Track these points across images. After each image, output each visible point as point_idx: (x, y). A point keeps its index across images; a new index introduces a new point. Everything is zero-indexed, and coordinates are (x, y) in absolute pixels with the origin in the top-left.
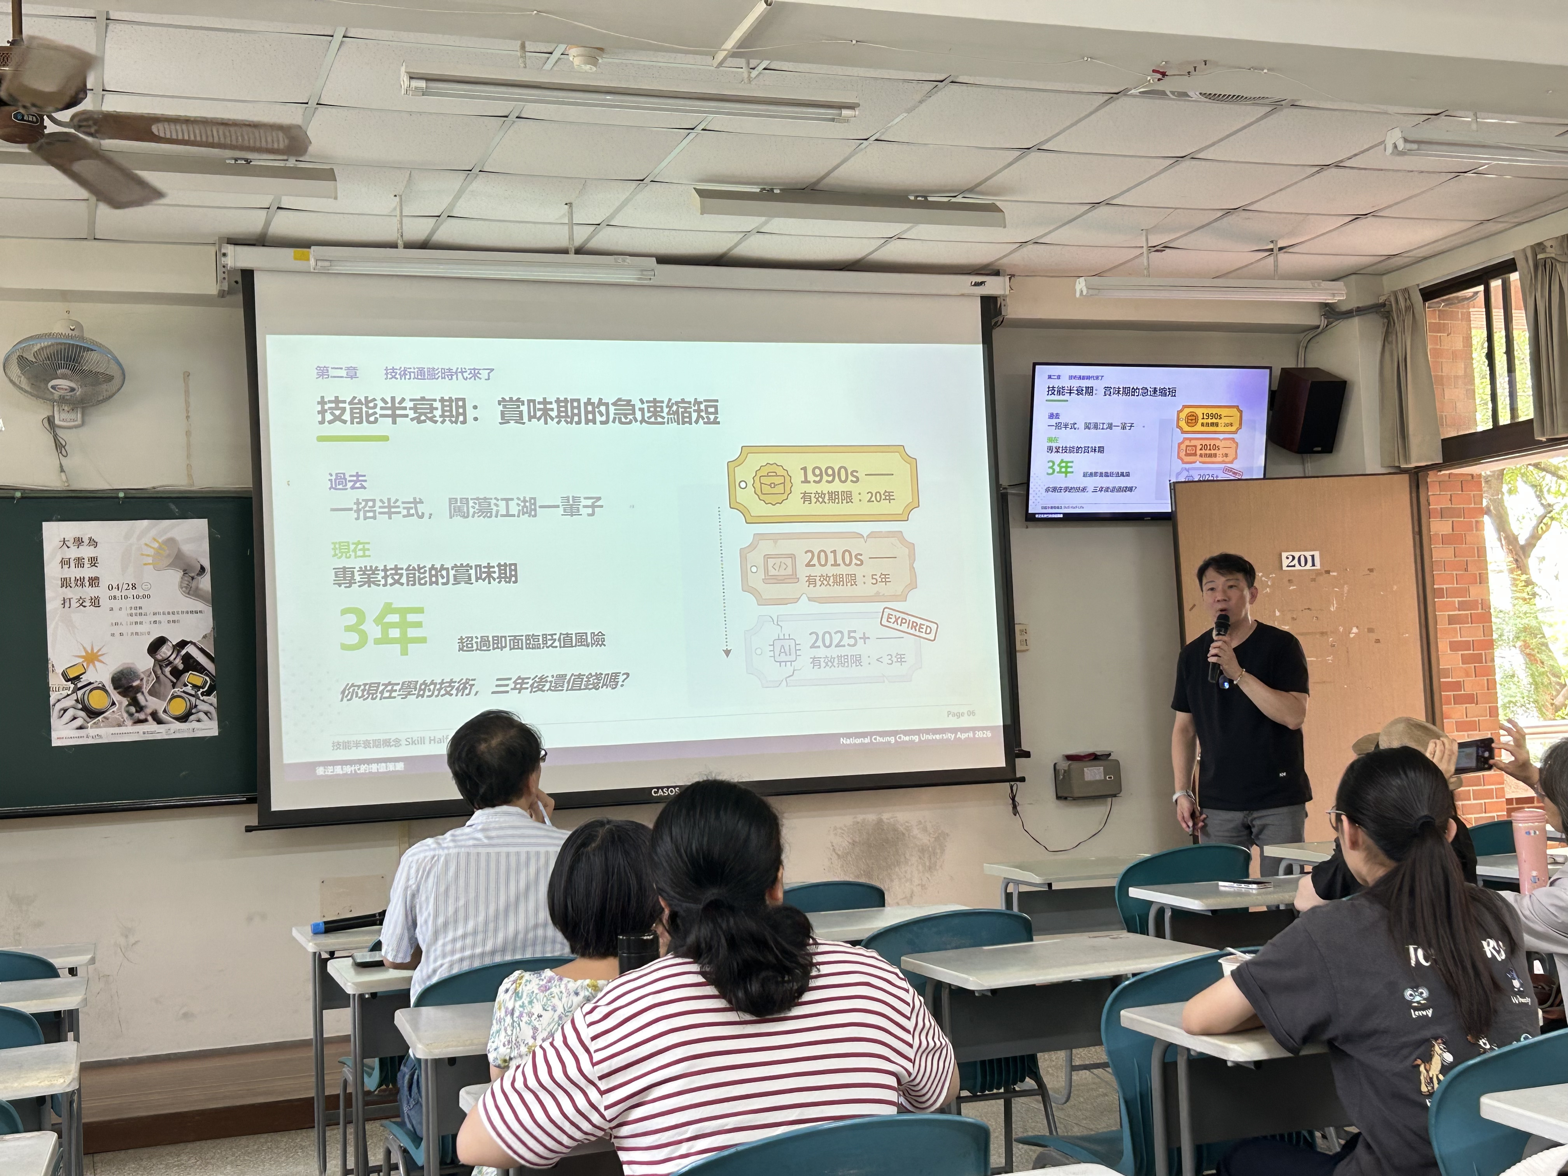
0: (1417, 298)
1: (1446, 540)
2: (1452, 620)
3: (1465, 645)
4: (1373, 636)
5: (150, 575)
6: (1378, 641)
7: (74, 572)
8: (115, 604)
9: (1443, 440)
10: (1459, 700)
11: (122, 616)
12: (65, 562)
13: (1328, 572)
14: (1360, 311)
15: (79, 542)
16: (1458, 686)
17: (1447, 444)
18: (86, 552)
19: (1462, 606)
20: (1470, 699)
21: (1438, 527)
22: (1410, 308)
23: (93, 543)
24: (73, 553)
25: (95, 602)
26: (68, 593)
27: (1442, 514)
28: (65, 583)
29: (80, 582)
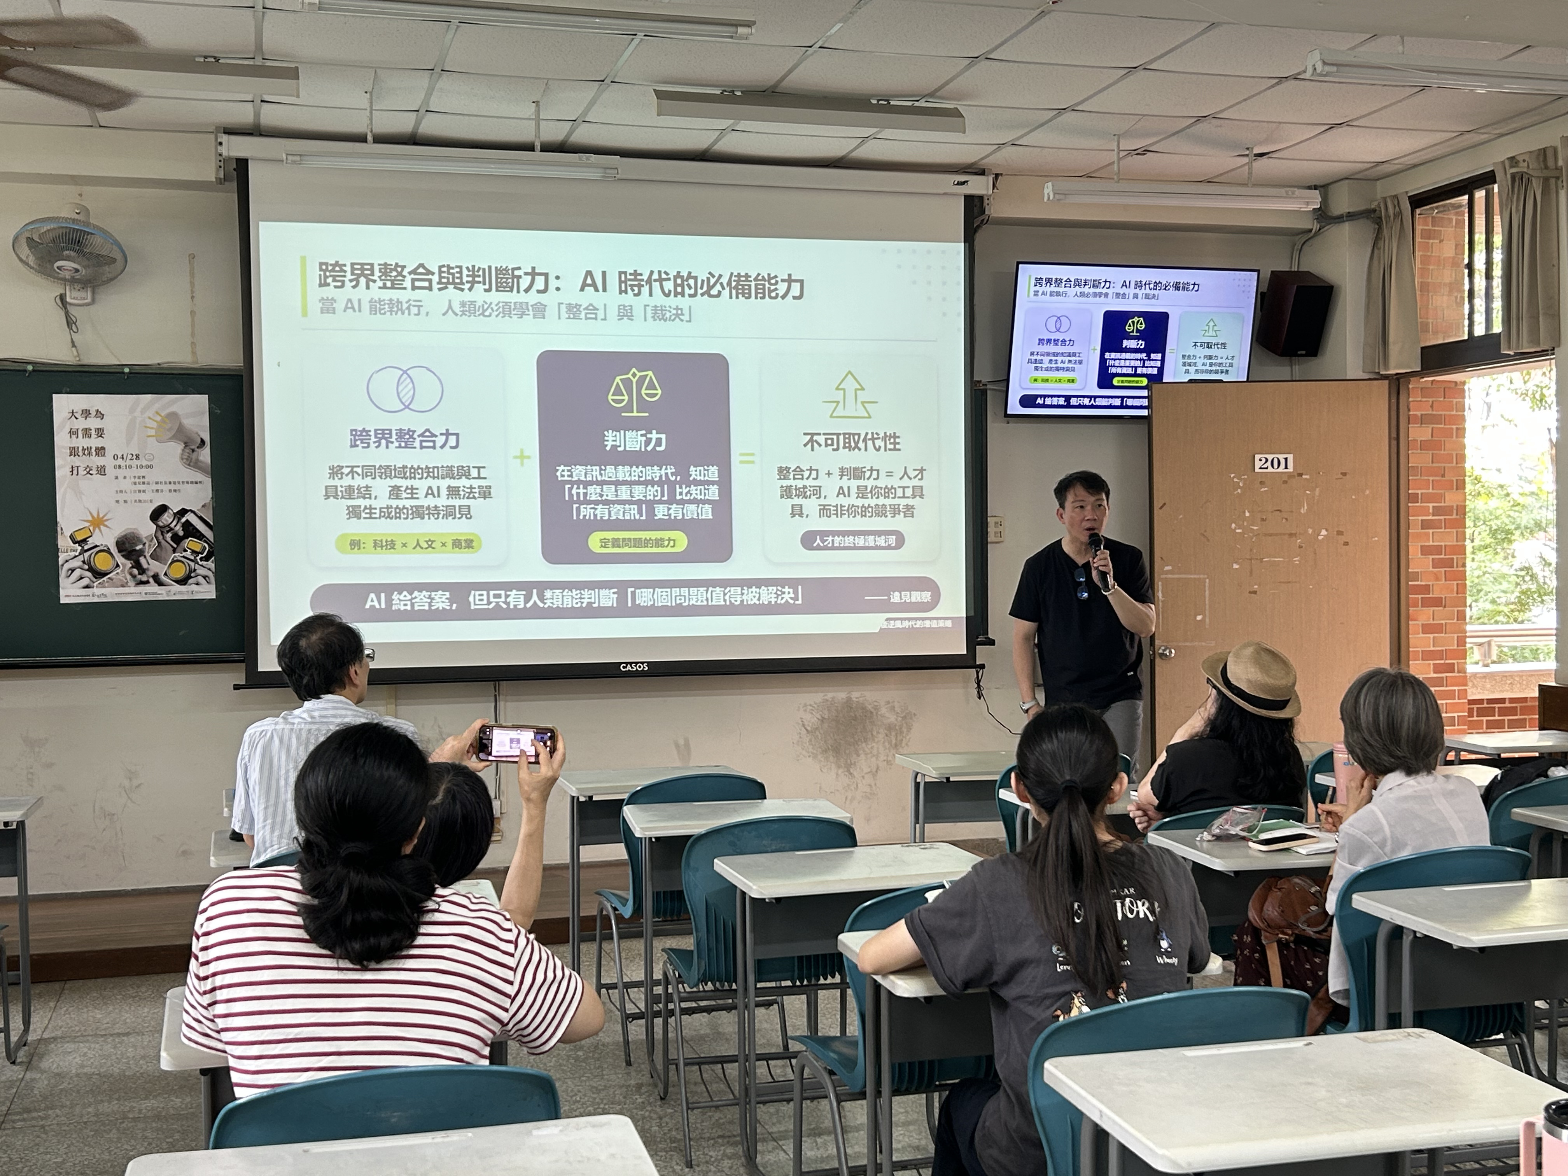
0: (1406, 206)
1: (1425, 446)
2: (1425, 525)
3: (1438, 550)
4: (1342, 539)
5: (153, 447)
6: (1346, 544)
7: (82, 442)
8: (120, 473)
9: (1422, 348)
10: (1427, 603)
11: (126, 485)
12: (73, 433)
13: (1300, 475)
14: (1351, 216)
15: (86, 413)
16: (1426, 589)
17: (1426, 351)
18: (93, 423)
19: (1437, 511)
20: (1438, 602)
21: (1418, 433)
22: (1399, 214)
23: (100, 415)
24: (81, 424)
25: (102, 471)
26: (75, 461)
27: (1423, 420)
28: (73, 452)
29: (87, 451)
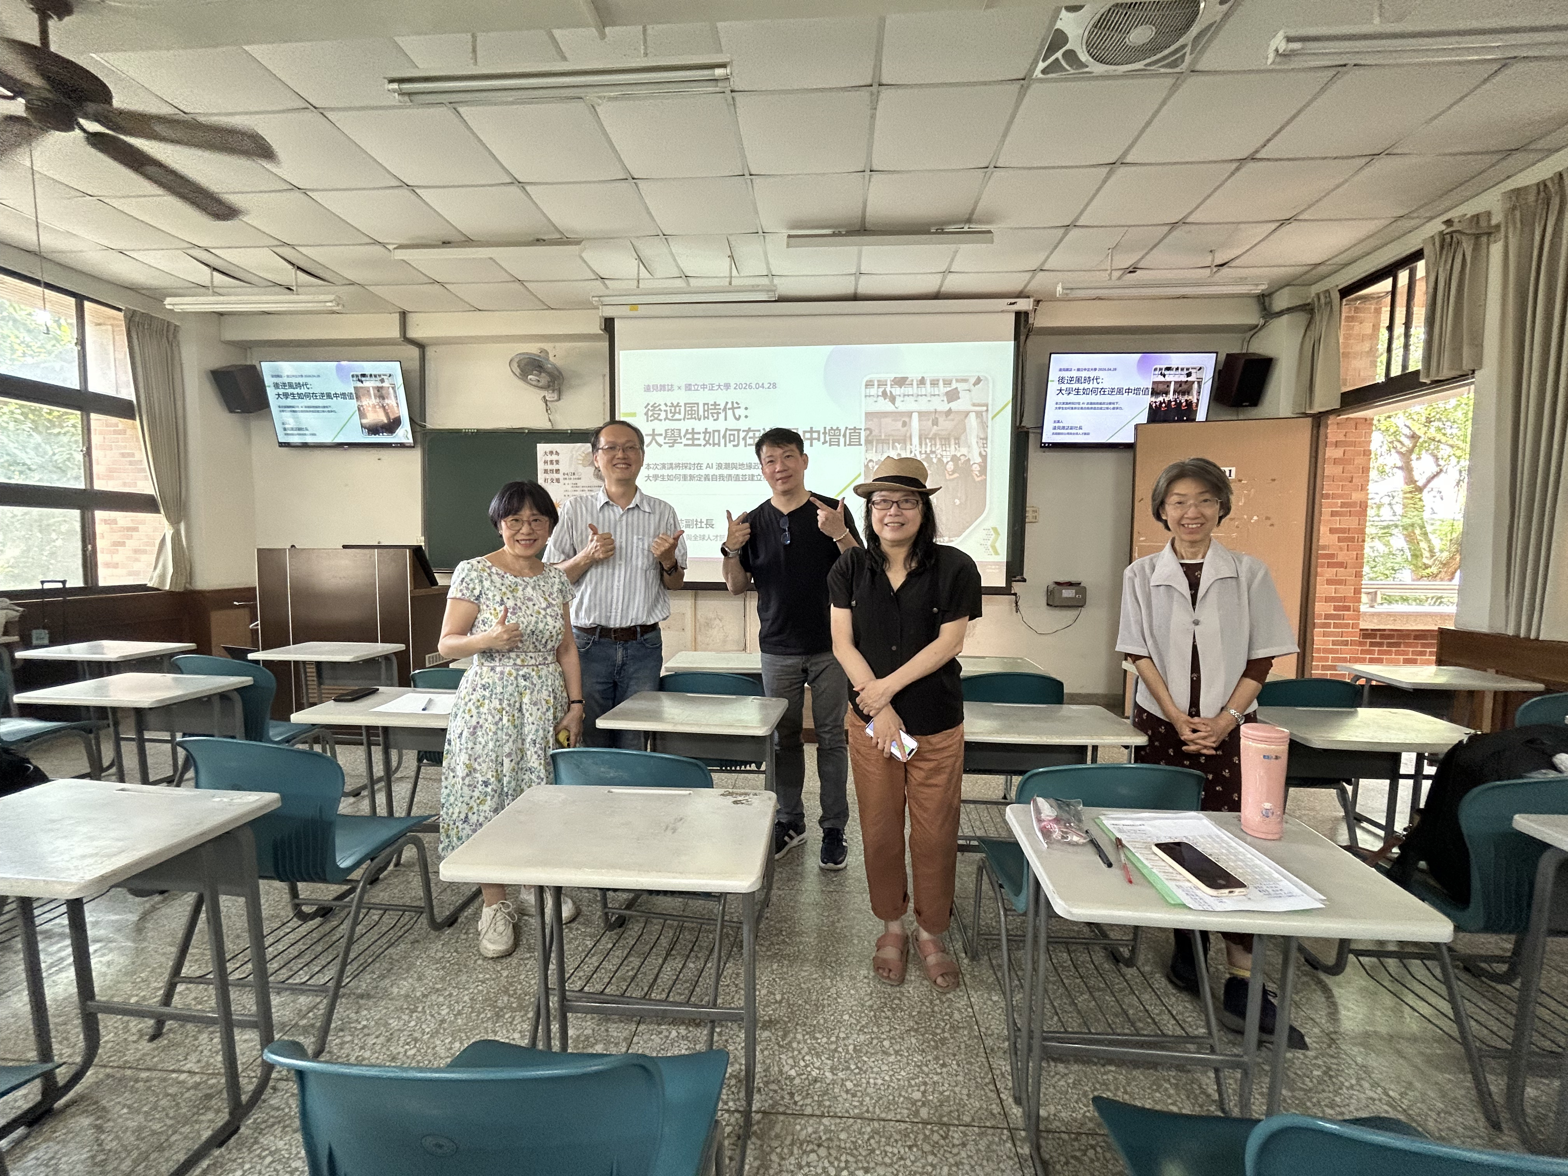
0: (1336, 296)
1: (1336, 461)
2: (1333, 514)
3: (1343, 531)
4: (1269, 522)
5: (581, 469)
6: (1272, 525)
7: (549, 467)
8: (566, 482)
11: (569, 487)
12: (546, 462)
13: (1240, 481)
14: (1289, 310)
15: (551, 453)
16: (1332, 556)
17: (1344, 395)
18: (554, 457)
19: (1343, 505)
20: (1341, 565)
21: (1331, 453)
22: (1329, 303)
23: (557, 454)
24: (549, 458)
25: (558, 481)
26: (547, 476)
28: (546, 471)
29: (552, 471)
